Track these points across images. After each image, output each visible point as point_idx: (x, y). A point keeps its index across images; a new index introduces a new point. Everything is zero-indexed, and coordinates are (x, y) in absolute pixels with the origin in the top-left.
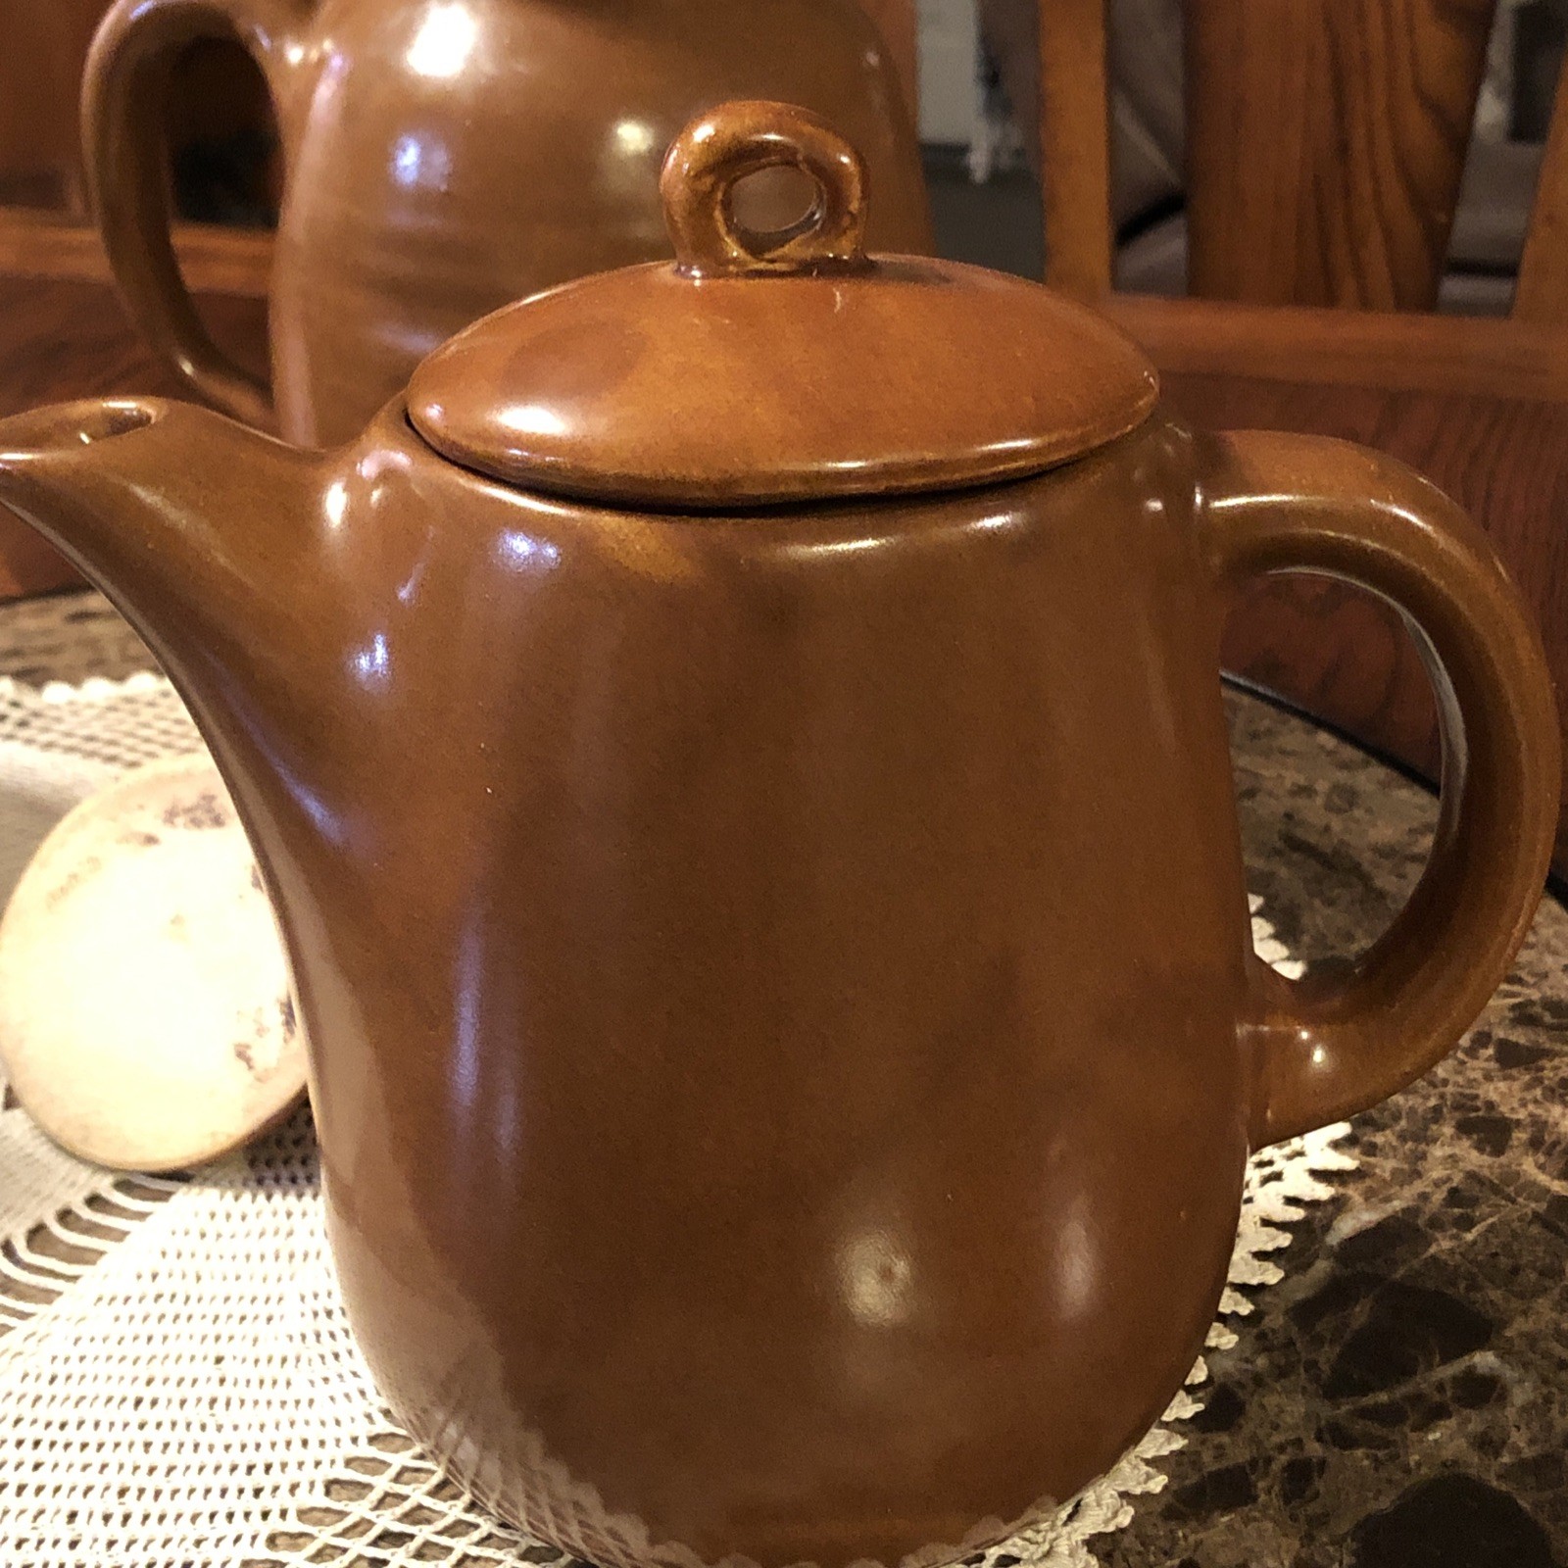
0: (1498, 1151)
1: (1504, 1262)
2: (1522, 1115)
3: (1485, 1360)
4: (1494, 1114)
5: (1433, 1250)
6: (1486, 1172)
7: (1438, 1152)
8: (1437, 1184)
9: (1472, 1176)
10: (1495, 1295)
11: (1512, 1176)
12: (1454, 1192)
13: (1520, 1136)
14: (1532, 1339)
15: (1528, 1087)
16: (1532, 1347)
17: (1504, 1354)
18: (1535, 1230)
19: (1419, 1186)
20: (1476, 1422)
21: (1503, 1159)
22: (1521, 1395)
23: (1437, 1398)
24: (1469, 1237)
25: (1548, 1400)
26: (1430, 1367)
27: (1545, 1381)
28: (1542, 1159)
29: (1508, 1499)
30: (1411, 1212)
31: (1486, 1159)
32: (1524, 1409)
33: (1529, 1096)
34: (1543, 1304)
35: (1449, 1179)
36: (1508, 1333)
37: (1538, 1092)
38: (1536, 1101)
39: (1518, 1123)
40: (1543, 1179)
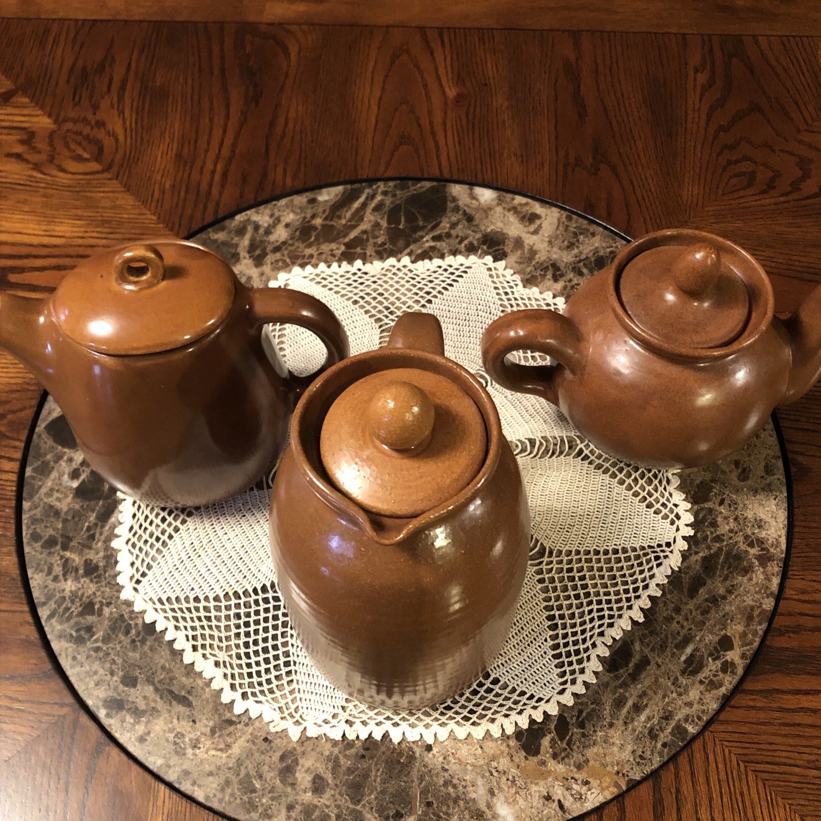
0: (86, 561)
1: (76, 519)
2: (82, 580)
3: (75, 484)
4: (89, 577)
5: (94, 515)
6: (88, 551)
7: (101, 554)
8: (99, 540)
9: (90, 548)
10: (77, 507)
11: (81, 553)
12: (94, 539)
13: (81, 572)
14: (66, 496)
15: (83, 595)
16: (65, 494)
17: (71, 488)
18: (71, 535)
19: (103, 537)
20: (74, 465)
21: (84, 559)
22: (66, 477)
23: (84, 468)
24: (87, 524)
25: (59, 478)
26: (87, 477)
27: (61, 484)
28: (74, 565)
29: (63, 446)
30: (103, 527)
31: (88, 557)
32: (64, 473)
33: (82, 591)
34: (65, 509)
35: (96, 544)
36: (71, 496)
37: (80, 594)
38: (79, 589)
39: (83, 577)
40: (73, 556)
